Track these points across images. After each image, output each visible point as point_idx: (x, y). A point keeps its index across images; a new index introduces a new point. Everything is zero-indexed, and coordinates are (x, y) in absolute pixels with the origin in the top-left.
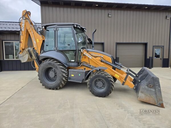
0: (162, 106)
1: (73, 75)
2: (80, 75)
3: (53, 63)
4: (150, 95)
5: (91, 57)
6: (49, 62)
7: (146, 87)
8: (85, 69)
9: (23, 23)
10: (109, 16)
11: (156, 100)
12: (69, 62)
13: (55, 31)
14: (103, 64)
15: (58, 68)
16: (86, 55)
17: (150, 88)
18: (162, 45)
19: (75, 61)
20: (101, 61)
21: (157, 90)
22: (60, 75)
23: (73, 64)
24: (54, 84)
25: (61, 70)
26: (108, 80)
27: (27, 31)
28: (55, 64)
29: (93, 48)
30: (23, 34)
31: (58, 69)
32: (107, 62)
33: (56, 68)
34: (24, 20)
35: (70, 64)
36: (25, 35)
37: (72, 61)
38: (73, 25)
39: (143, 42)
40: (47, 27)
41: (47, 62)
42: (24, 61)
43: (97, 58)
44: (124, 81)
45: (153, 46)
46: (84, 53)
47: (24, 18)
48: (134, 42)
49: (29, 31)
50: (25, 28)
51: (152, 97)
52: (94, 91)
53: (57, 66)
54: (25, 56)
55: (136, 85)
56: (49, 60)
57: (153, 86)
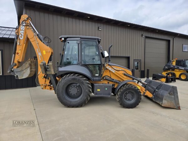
0: (179, 108)
1: (99, 90)
2: (106, 89)
3: (78, 78)
4: (171, 101)
5: (114, 71)
6: (73, 77)
7: (168, 95)
8: (108, 83)
9: (22, 30)
10: (100, 29)
11: (175, 105)
12: (93, 76)
13: (78, 44)
14: (126, 77)
15: (85, 83)
16: (109, 69)
17: (171, 95)
18: (140, 59)
19: (99, 75)
20: (125, 75)
21: (176, 96)
22: (87, 90)
23: (97, 78)
24: (78, 102)
25: (88, 85)
26: (138, 91)
27: (28, 39)
28: (81, 79)
29: (110, 62)
30: (22, 43)
31: (84, 85)
32: (129, 75)
33: (82, 83)
34: (23, 27)
35: (95, 78)
36: (24, 45)
37: (96, 75)
38: (98, 39)
39: (126, 56)
40: (67, 39)
41: (69, 77)
42: (22, 77)
43: (120, 72)
44: (145, 92)
45: (134, 60)
46: (107, 67)
47: (24, 24)
48: (120, 55)
49: (31, 40)
50: (25, 35)
51: (172, 102)
52: (125, 103)
53: (83, 81)
54: (24, 71)
55: (154, 94)
56: (73, 75)
57: (173, 94)
